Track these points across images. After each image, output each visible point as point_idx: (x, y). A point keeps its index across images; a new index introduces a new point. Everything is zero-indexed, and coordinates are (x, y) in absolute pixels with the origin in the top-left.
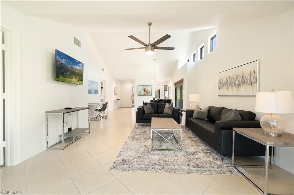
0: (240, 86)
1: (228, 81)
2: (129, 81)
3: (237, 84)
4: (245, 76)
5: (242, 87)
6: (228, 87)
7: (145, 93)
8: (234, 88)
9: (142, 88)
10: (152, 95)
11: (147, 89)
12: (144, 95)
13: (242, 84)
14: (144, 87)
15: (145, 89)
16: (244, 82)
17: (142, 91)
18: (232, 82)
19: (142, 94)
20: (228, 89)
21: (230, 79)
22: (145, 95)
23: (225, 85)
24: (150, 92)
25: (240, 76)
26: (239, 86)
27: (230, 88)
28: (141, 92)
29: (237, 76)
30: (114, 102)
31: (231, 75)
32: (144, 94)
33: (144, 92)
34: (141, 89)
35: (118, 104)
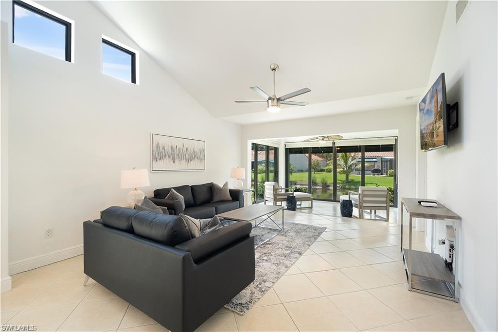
0: (191, 160)
1: (174, 151)
3: (187, 157)
4: (195, 151)
5: (192, 162)
6: (174, 159)
8: (184, 161)
13: (193, 159)
16: (195, 156)
18: (180, 155)
20: (174, 162)
21: (178, 150)
23: (169, 156)
25: (190, 150)
26: (189, 160)
27: (177, 161)
29: (187, 149)
31: (180, 146)
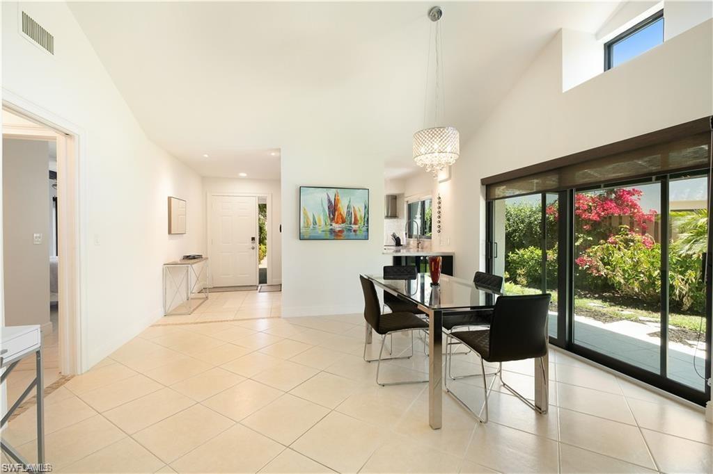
2: (243, 175)
7: (337, 227)
9: (321, 198)
10: (366, 238)
11: (343, 208)
12: (328, 236)
14: (332, 193)
15: (333, 208)
17: (322, 218)
19: (319, 232)
22: (336, 235)
24: (361, 223)
28: (315, 223)
30: (165, 275)
32: (332, 231)
33: (332, 220)
34: (316, 206)
35: (193, 278)
